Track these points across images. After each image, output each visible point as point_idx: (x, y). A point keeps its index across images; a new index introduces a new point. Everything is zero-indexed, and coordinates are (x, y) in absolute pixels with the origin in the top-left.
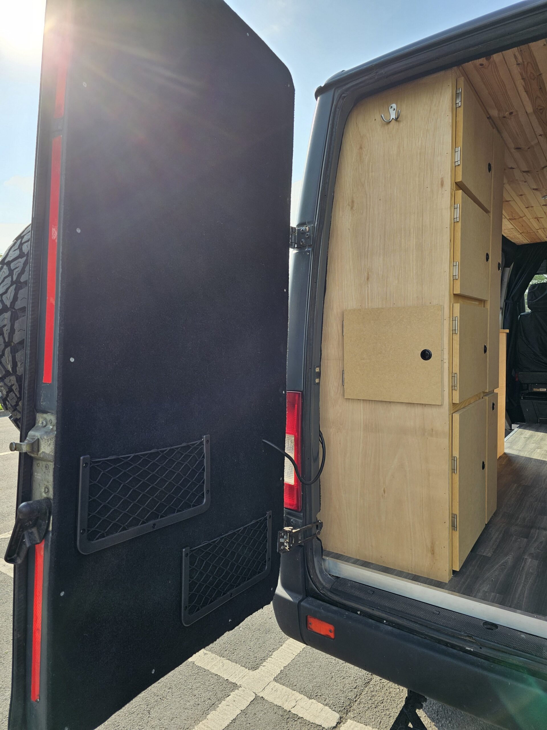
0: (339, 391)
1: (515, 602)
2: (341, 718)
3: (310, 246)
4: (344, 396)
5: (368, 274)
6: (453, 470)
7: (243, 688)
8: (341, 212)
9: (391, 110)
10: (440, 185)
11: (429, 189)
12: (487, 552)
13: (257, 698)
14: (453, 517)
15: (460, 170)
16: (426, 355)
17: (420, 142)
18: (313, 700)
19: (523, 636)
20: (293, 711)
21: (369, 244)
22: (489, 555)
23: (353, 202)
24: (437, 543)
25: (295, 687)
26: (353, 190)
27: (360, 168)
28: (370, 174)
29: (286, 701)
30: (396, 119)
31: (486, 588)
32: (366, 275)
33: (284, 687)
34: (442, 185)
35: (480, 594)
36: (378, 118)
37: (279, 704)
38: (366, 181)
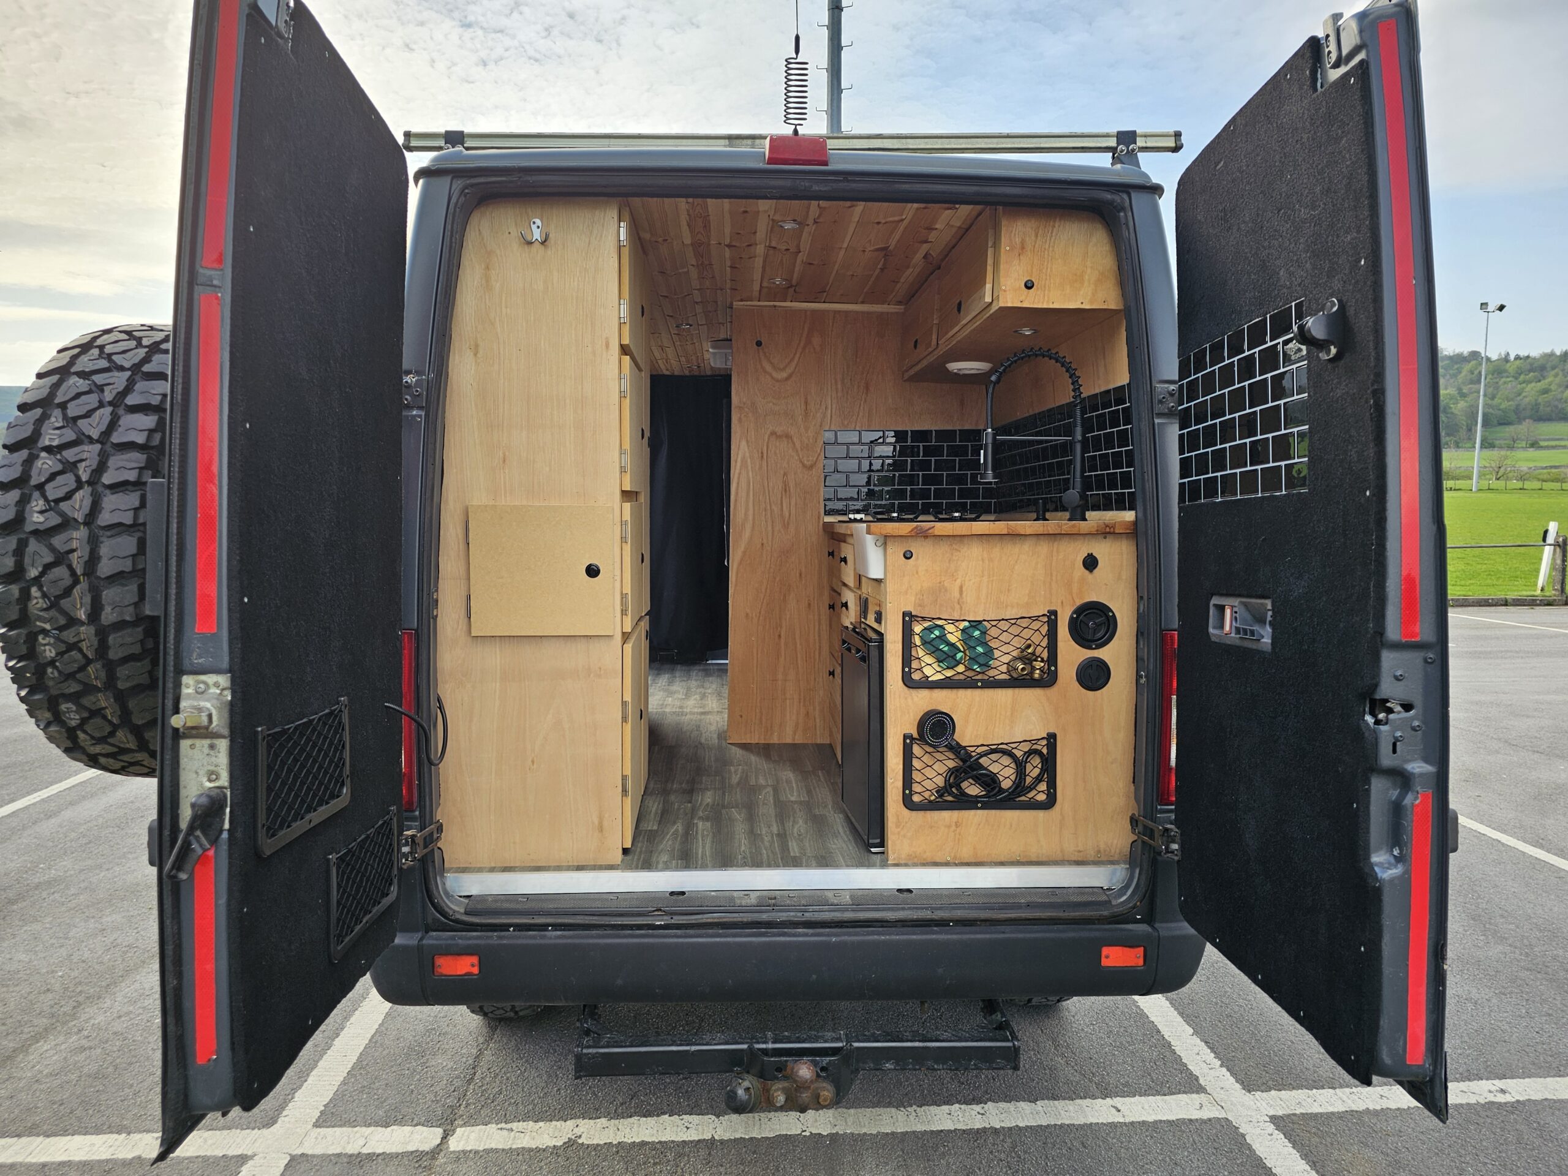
0: (460, 627)
1: (700, 862)
2: (445, 1131)
3: (420, 408)
4: (470, 632)
5: (505, 455)
6: (624, 719)
7: (261, 1155)
8: (457, 357)
9: (534, 227)
10: (604, 347)
11: (590, 349)
12: (651, 825)
13: (293, 1158)
14: (624, 778)
15: (626, 329)
16: (592, 571)
17: (576, 283)
18: (392, 1127)
19: (713, 893)
20: (365, 1151)
21: (504, 411)
22: (655, 828)
23: (477, 346)
24: (606, 816)
25: (355, 1123)
26: (476, 327)
27: (487, 297)
28: (504, 310)
29: (349, 1143)
30: (543, 243)
31: (665, 858)
32: (501, 455)
33: (336, 1129)
34: (607, 346)
35: (660, 866)
36: (515, 233)
37: (338, 1151)
38: (497, 319)
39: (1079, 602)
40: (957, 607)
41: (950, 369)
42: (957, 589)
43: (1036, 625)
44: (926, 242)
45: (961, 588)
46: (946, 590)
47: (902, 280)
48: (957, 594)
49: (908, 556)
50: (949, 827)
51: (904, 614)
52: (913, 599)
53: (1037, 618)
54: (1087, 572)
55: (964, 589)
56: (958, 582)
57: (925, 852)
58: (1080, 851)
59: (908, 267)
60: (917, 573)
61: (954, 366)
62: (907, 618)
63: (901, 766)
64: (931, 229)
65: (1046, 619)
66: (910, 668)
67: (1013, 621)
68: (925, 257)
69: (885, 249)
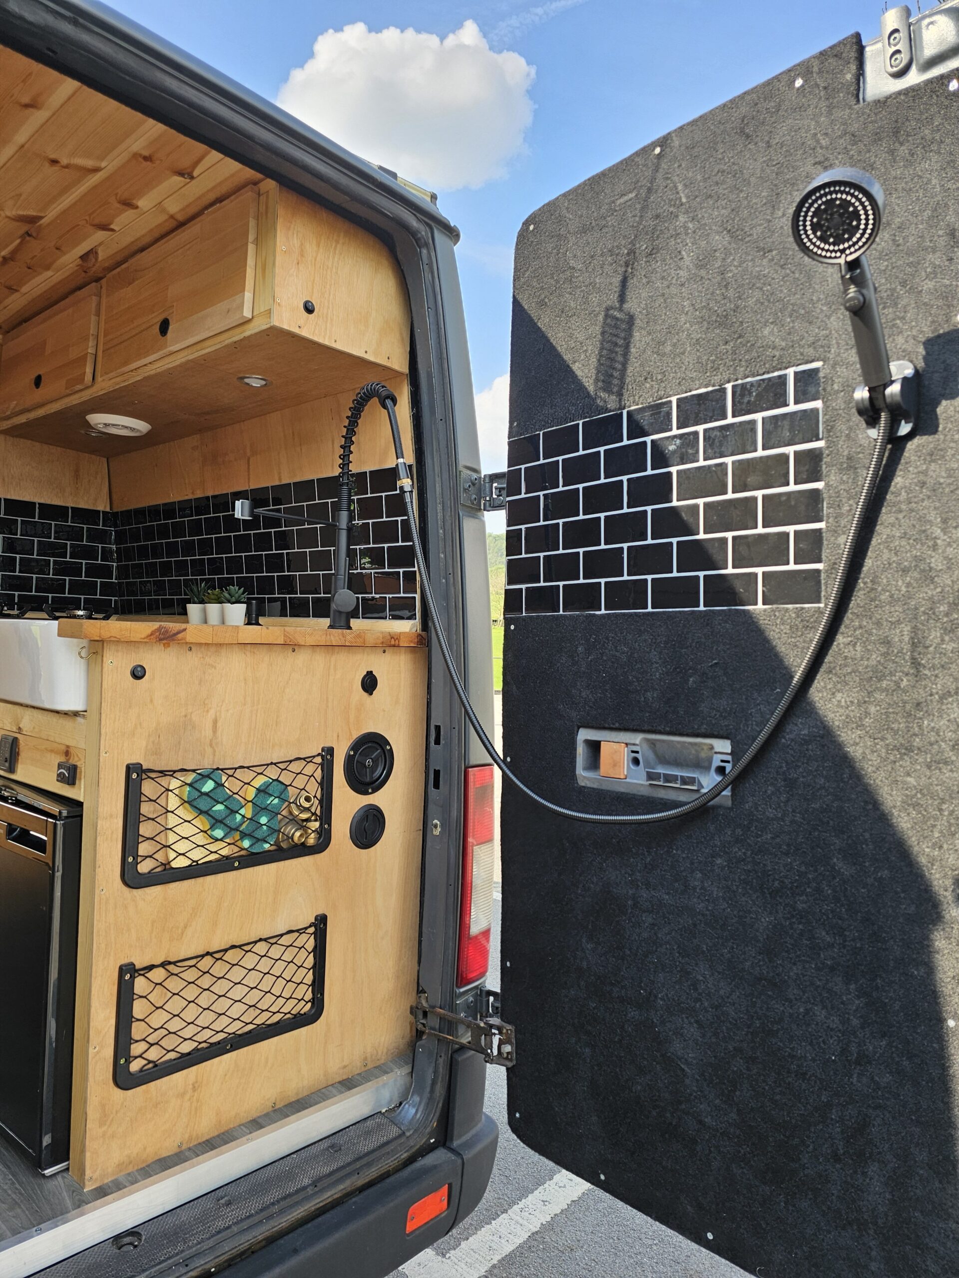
39: (356, 735)
40: (209, 750)
41: (92, 423)
42: (209, 725)
43: (309, 769)
44: (105, 227)
45: (215, 722)
46: (194, 727)
47: (24, 289)
49: (138, 673)
50: (183, 1095)
51: (128, 768)
52: (144, 743)
53: (308, 760)
54: (365, 694)
55: (219, 724)
56: (212, 714)
57: (145, 1149)
58: (345, 1067)
59: (48, 268)
60: (151, 701)
61: (98, 419)
62: (134, 776)
63: (113, 1022)
64: (128, 204)
65: (321, 760)
66: (135, 857)
67: (282, 766)
68: (84, 257)
69: (32, 220)
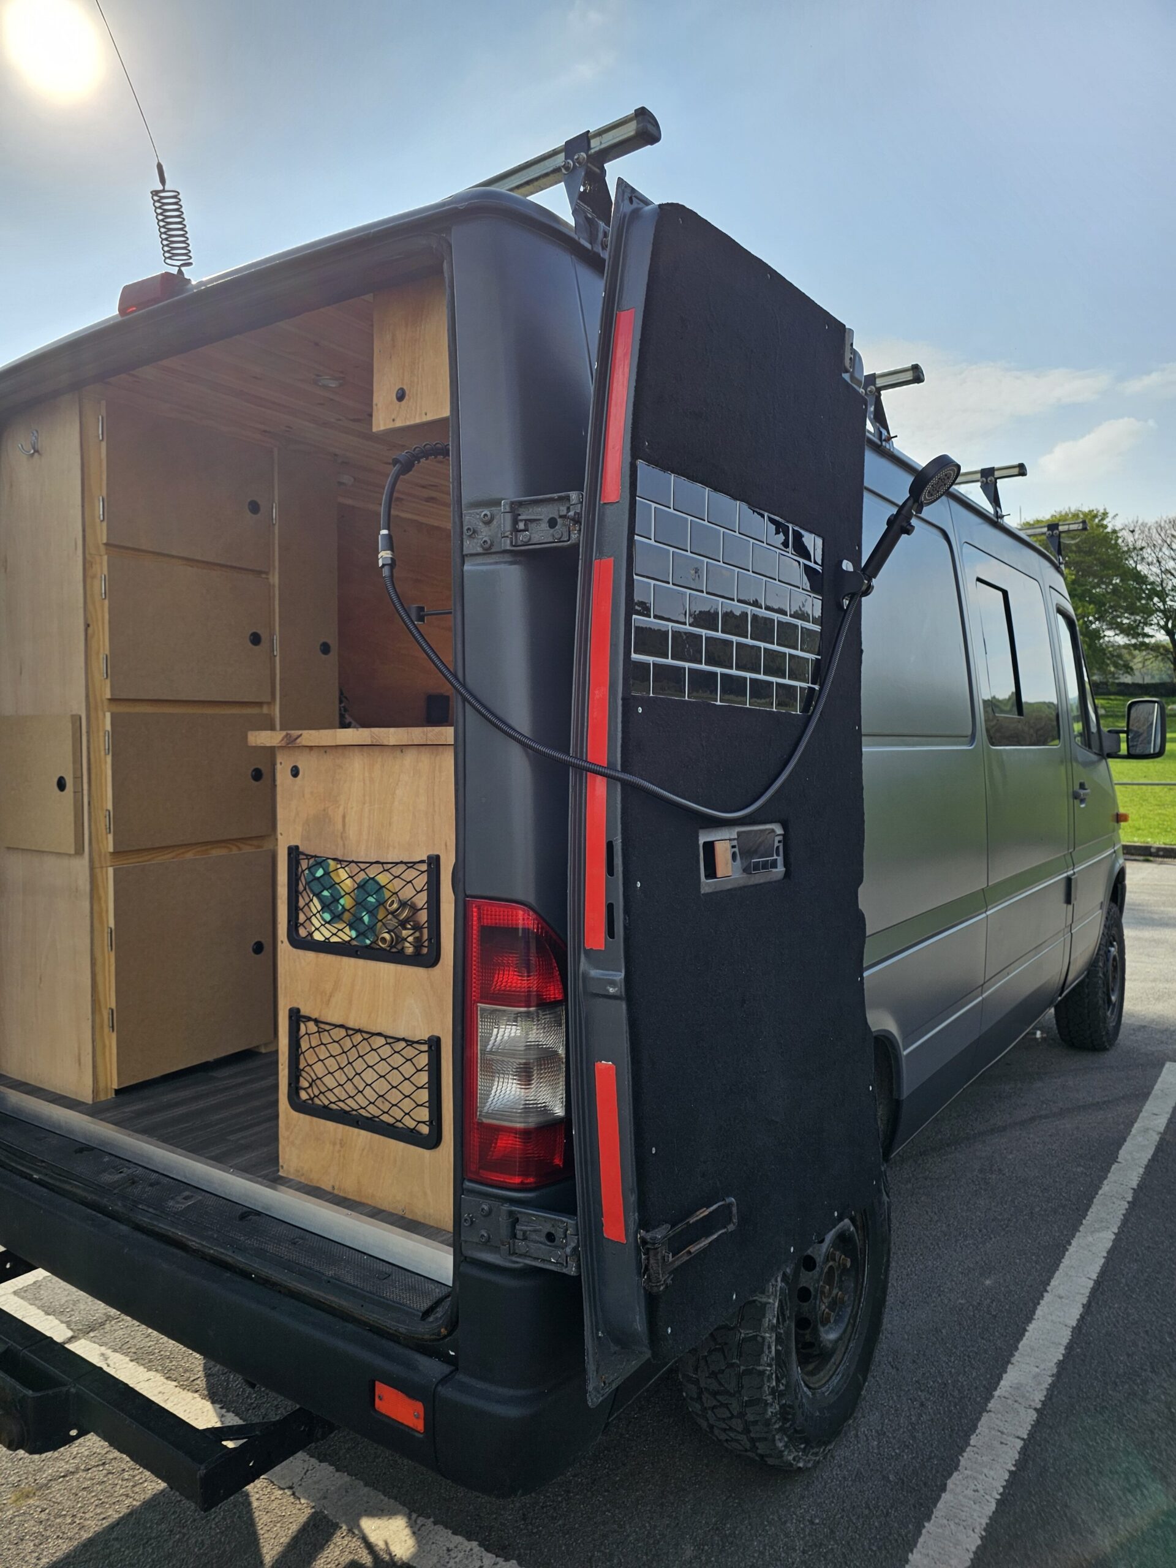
24: (83, 1049)
40: (341, 843)
42: (340, 819)
45: (344, 817)
46: (330, 820)
48: (340, 826)
49: (295, 772)
51: (291, 849)
52: (300, 829)
53: (411, 865)
55: (346, 820)
56: (341, 809)
57: (311, 1171)
60: (303, 796)
62: (293, 855)
65: (424, 867)
66: (297, 922)
67: (383, 867)
